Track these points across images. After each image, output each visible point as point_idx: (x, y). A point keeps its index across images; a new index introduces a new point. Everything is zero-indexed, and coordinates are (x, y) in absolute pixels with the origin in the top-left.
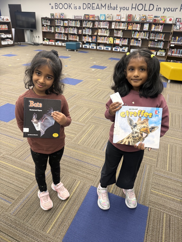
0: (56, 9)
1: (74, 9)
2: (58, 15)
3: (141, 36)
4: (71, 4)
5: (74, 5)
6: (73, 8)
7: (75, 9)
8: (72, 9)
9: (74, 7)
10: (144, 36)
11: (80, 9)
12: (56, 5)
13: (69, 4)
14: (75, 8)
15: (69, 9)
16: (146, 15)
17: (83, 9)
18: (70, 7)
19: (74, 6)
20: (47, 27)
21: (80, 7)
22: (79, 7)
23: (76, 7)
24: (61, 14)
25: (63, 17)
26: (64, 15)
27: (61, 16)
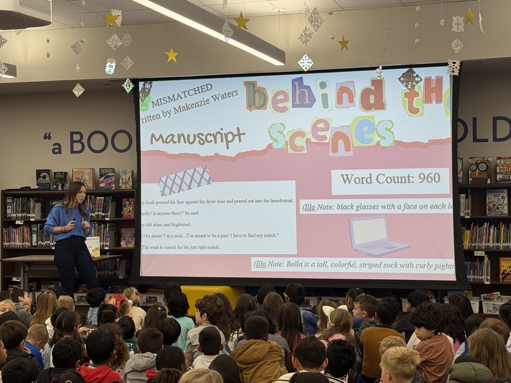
0: (72, 152)
2: (87, 177)
3: (481, 242)
10: (498, 241)
12: (76, 137)
16: (489, 159)
20: (25, 230)
24: (103, 171)
25: (110, 184)
26: (112, 176)
27: (102, 182)
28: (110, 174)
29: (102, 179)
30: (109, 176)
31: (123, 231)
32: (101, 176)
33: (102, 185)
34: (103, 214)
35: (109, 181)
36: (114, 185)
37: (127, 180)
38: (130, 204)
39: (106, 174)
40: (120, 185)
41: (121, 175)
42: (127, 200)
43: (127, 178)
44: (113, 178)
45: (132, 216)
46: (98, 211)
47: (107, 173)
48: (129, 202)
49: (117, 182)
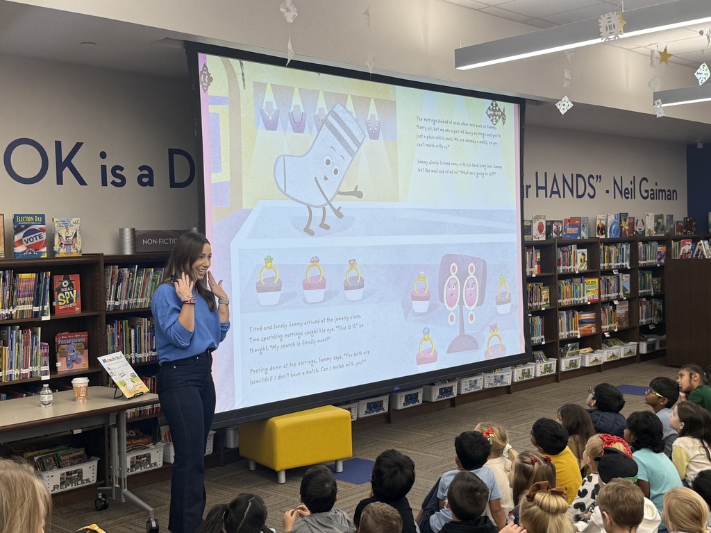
1: (104, 183)
4: (78, 146)
5: (103, 155)
6: (92, 176)
7: (113, 183)
8: (82, 182)
9: (104, 168)
11: (151, 183)
13: (58, 145)
14: (110, 178)
15: (60, 181)
17: (173, 185)
18: (67, 172)
19: (104, 162)
21: (146, 172)
22: (141, 168)
23: (122, 169)
24: (20, 221)
25: (37, 247)
26: (42, 230)
27: (20, 242)
28: (37, 227)
29: (18, 237)
30: (35, 231)
31: (61, 339)
32: (18, 230)
33: (19, 249)
34: (36, 309)
35: (35, 241)
36: (45, 249)
37: (71, 238)
38: (71, 285)
39: (27, 226)
40: (56, 248)
41: (57, 229)
42: (65, 279)
43: (71, 234)
44: (44, 235)
45: (77, 309)
46: (24, 304)
47: (30, 225)
48: (70, 281)
49: (50, 243)
